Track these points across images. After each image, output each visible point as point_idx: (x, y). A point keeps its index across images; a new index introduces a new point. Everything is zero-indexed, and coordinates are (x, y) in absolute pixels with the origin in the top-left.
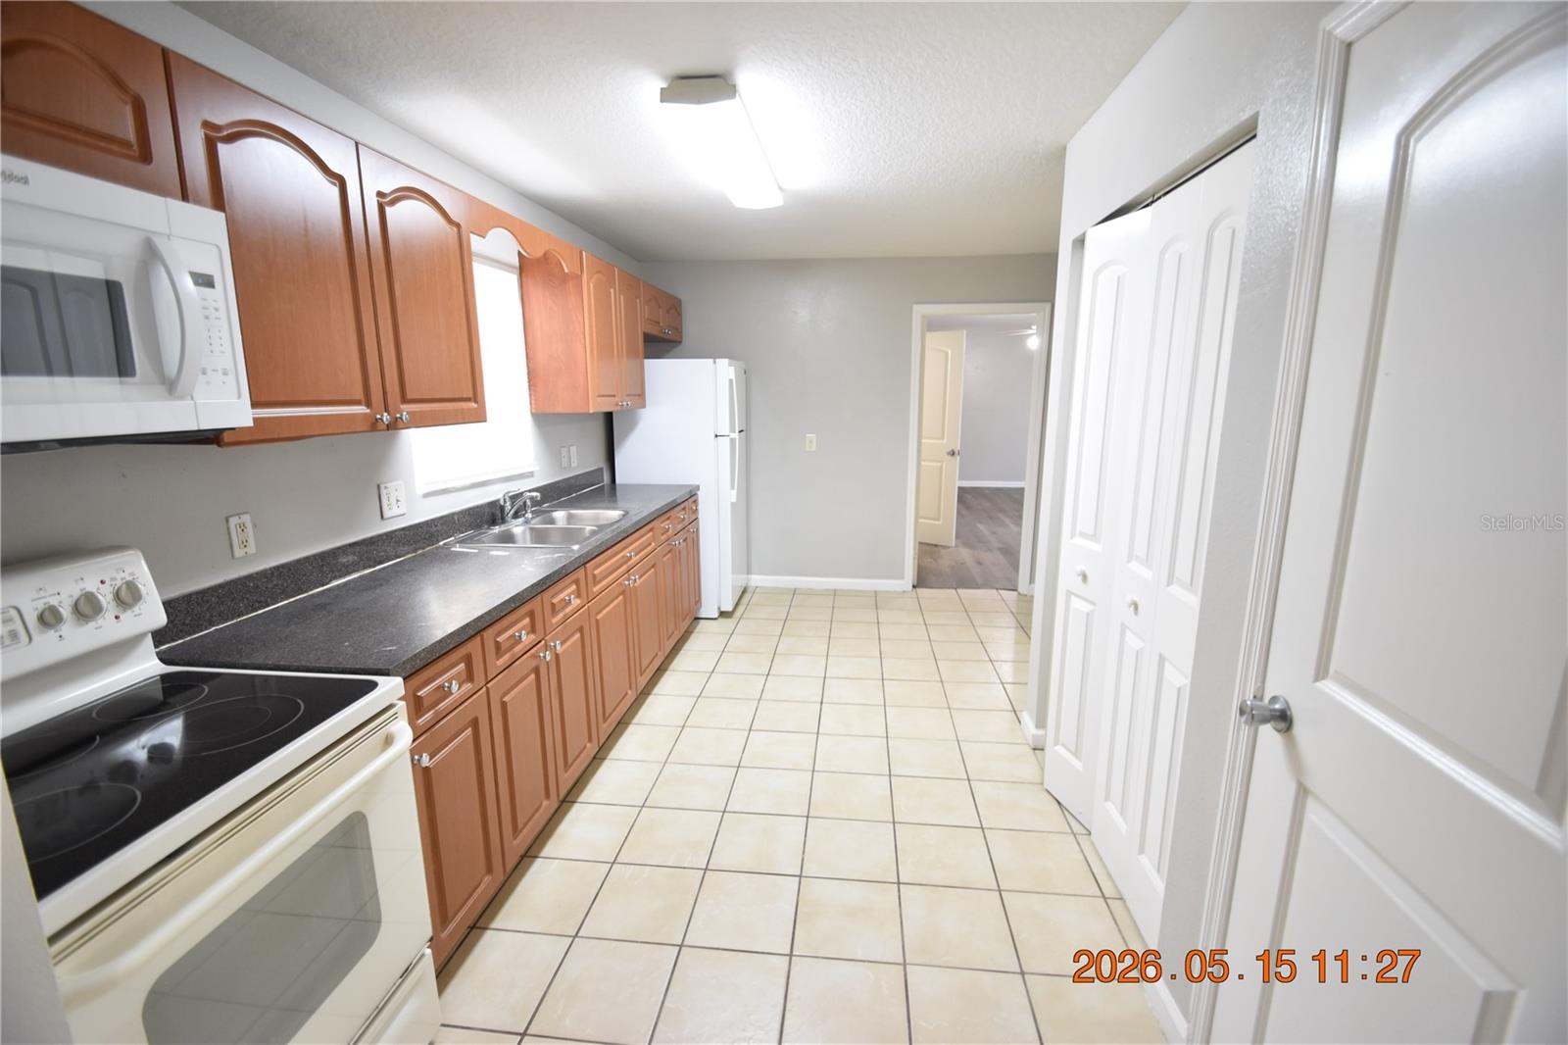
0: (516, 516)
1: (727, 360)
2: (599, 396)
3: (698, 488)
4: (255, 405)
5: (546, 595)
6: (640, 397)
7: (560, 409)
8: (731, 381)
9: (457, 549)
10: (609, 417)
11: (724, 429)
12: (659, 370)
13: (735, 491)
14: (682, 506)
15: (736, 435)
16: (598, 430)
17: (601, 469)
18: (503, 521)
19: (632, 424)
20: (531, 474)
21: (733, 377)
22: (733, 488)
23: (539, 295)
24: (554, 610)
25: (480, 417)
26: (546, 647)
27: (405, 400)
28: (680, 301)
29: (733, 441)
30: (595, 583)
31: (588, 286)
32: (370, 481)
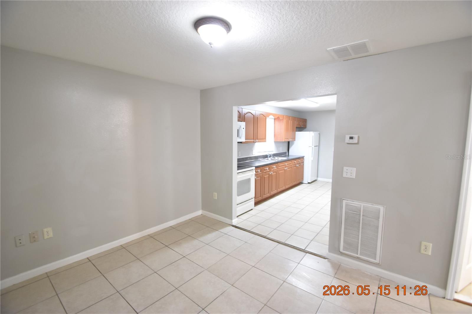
0: (270, 157)
1: (312, 132)
2: (286, 139)
3: (304, 156)
4: (245, 139)
5: (271, 165)
6: (294, 139)
7: (278, 141)
8: (313, 136)
9: (261, 160)
10: (289, 142)
11: (311, 145)
12: (299, 134)
13: (313, 158)
14: (301, 159)
15: (313, 147)
16: (286, 145)
17: (286, 152)
18: (267, 157)
19: (293, 144)
20: (273, 151)
21: (313, 135)
22: (312, 157)
23: (277, 122)
24: (272, 168)
25: (265, 141)
26: (270, 172)
27: (257, 139)
28: (306, 120)
29: (313, 148)
30: (279, 167)
31: (285, 121)
32: (251, 150)
